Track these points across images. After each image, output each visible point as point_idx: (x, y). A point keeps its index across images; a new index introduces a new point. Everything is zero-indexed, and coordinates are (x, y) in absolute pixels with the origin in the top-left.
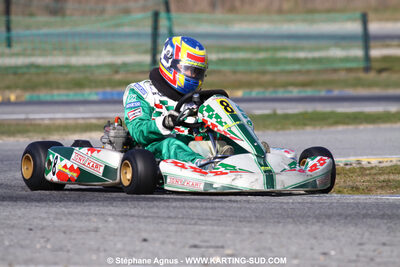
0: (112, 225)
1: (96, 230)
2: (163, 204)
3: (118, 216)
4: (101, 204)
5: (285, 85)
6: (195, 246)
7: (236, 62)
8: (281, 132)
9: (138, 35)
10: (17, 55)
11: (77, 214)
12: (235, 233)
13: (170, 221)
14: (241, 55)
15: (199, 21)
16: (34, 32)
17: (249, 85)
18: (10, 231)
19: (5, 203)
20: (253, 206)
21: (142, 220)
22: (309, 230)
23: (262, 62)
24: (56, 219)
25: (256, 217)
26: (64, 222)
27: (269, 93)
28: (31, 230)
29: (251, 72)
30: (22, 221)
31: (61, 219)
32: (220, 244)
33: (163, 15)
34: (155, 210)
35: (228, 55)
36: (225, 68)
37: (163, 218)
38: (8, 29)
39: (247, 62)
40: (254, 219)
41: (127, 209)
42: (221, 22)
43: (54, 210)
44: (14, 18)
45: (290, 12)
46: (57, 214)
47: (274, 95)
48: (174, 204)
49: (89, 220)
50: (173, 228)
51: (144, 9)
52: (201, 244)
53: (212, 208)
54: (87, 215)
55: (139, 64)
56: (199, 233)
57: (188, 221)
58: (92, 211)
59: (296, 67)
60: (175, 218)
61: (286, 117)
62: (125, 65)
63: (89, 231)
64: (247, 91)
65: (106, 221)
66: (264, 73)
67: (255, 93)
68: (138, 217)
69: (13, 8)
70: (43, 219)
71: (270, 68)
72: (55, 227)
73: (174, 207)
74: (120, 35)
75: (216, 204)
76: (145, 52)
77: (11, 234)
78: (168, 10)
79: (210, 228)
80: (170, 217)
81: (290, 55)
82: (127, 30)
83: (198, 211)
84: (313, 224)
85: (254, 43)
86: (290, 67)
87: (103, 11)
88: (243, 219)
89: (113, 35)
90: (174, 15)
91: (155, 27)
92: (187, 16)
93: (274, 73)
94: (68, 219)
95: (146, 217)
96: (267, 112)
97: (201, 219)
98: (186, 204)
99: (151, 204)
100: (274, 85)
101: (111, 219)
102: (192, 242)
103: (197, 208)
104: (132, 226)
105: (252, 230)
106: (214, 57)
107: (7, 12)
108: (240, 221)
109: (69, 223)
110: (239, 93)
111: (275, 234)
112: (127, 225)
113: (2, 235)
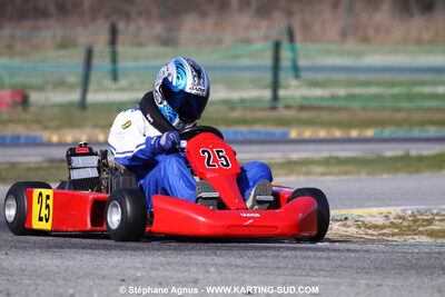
0: (214, 276)
1: (196, 281)
2: (272, 253)
3: (221, 266)
4: (203, 252)
5: (422, 124)
7: (367, 98)
8: (414, 176)
9: (259, 68)
10: (123, 90)
11: (175, 263)
12: (351, 285)
13: (278, 272)
14: (373, 90)
15: (328, 53)
16: (142, 64)
17: (381, 123)
18: (100, 282)
19: (97, 252)
20: (374, 256)
21: (247, 271)
22: (434, 282)
23: (395, 97)
24: (152, 269)
25: (376, 268)
26: (161, 273)
27: (402, 133)
28: (123, 280)
29: (385, 109)
30: (115, 271)
31: (157, 270)
33: (285, 46)
34: (263, 260)
35: (358, 90)
36: (354, 105)
37: (271, 268)
38: (114, 60)
39: (378, 97)
40: (372, 270)
41: (232, 259)
43: (150, 259)
44: (120, 49)
45: (431, 42)
46: (154, 264)
47: (409, 135)
48: (284, 254)
49: (189, 271)
50: (281, 279)
51: (266, 38)
53: (327, 258)
54: (186, 265)
55: (258, 100)
57: (299, 272)
58: (193, 261)
59: (434, 104)
60: (286, 268)
61: (420, 159)
62: (242, 100)
63: (187, 282)
64: (379, 130)
65: (208, 272)
66: (398, 110)
67: (387, 132)
68: (243, 267)
69: (120, 38)
70: (137, 269)
71: (405, 104)
72: (150, 277)
73: (285, 257)
75: (332, 254)
77: (101, 285)
78: (292, 39)
79: (322, 279)
80: (279, 268)
81: (428, 90)
83: (311, 261)
84: (439, 275)
85: (388, 77)
86: (427, 104)
88: (362, 270)
89: (229, 69)
90: (299, 45)
91: (277, 59)
92: (315, 47)
93: (410, 110)
94: (165, 270)
95: (252, 268)
96: (399, 153)
97: (314, 270)
98: (298, 253)
99: (259, 253)
100: (410, 123)
101: (213, 270)
103: (310, 257)
104: (235, 276)
105: (370, 282)
106: (342, 92)
107: (113, 42)
108: (357, 273)
109: (166, 273)
110: (370, 133)
111: (394, 286)
112: (230, 276)
113: (91, 287)
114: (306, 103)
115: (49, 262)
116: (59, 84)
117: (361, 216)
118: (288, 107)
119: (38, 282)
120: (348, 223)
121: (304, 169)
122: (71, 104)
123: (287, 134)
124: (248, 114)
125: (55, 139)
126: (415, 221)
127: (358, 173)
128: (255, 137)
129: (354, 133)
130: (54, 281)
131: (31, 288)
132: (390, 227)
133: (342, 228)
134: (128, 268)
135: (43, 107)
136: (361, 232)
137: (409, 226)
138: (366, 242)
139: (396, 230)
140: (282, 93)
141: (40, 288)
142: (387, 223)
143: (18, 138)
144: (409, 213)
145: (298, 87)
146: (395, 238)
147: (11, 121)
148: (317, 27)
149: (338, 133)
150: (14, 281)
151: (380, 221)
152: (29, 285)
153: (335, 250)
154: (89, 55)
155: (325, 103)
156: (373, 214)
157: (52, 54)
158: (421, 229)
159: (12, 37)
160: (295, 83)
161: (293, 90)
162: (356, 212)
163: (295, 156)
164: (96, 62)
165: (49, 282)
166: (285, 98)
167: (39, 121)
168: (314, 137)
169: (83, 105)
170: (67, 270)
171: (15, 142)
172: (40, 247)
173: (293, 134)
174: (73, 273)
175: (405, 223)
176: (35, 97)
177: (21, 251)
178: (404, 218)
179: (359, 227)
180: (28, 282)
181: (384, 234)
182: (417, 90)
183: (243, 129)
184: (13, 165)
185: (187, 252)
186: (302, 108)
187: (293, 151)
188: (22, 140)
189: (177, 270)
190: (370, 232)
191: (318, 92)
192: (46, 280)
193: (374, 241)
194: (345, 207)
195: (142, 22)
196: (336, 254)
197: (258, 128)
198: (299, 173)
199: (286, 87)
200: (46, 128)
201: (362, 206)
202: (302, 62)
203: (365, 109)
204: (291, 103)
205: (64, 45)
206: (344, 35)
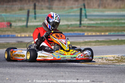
0: (67, 74)
1: (63, 76)
2: (83, 68)
3: (69, 72)
4: (64, 68)
5: (122, 31)
6: (93, 81)
7: (106, 24)
8: (120, 46)
9: (75, 16)
10: (38, 22)
11: (56, 71)
12: (106, 77)
13: (85, 73)
14: (108, 21)
15: (95, 11)
16: (43, 15)
17: (110, 31)
19: (34, 68)
20: (112, 69)
21: (77, 73)
23: (114, 23)
25: (113, 72)
26: (52, 74)
27: (116, 33)
28: (42, 76)
29: (111, 27)
30: (39, 73)
31: (51, 73)
32: (101, 81)
33: (83, 9)
34: (81, 70)
35: (103, 22)
36: (103, 26)
37: (83, 72)
38: (35, 14)
39: (109, 23)
40: (112, 73)
41: (72, 70)
42: (101, 11)
43: (49, 70)
44: (37, 10)
45: (123, 8)
47: (118, 34)
49: (60, 73)
50: (86, 75)
51: (77, 7)
52: (95, 81)
53: (98, 69)
54: (59, 71)
55: (76, 24)
56: (95, 77)
57: (91, 73)
58: (61, 70)
60: (87, 72)
61: (122, 41)
62: (71, 25)
63: (60, 76)
64: (110, 33)
65: (66, 73)
66: (115, 27)
67: (112, 33)
68: (75, 72)
69: (37, 7)
70: (46, 73)
71: (117, 25)
72: (50, 75)
73: (87, 69)
74: (70, 16)
75: (100, 68)
76: (78, 21)
77: (36, 77)
78: (85, 8)
79: (98, 75)
80: (85, 72)
81: (123, 21)
82: (72, 14)
86: (123, 25)
87: (64, 8)
88: (109, 73)
89: (68, 16)
90: (87, 9)
91: (81, 13)
92: (91, 9)
93: (118, 27)
94: (54, 73)
95: (78, 72)
96: (116, 39)
97: (95, 73)
98: (91, 68)
99: (79, 68)
100: (118, 31)
101: (67, 73)
102: (92, 80)
103: (94, 69)
104: (74, 75)
105: (111, 76)
106: (99, 22)
107: (35, 8)
108: (108, 73)
109: (54, 74)
110: (107, 33)
111: (118, 77)
112: (72, 75)
113: (33, 78)
114: (89, 25)
115: (21, 71)
116: (20, 20)
117: (107, 57)
118: (84, 26)
119: (18, 76)
120: (103, 59)
121: (89, 44)
122: (23, 26)
123: (84, 34)
124: (73, 29)
125: (19, 36)
126: (122, 59)
127: (104, 45)
128: (75, 35)
129: (103, 34)
130: (23, 76)
131: (17, 78)
132: (115, 60)
133: (102, 61)
134: (43, 72)
135: (16, 27)
136: (107, 62)
137: (120, 60)
138: (109, 65)
139: (117, 61)
140: (82, 22)
141: (19, 78)
142: (114, 59)
143: (9, 35)
144: (120, 56)
145: (87, 21)
146: (117, 63)
147: (7, 31)
148: (91, 4)
149: (98, 34)
150: (12, 76)
151: (112, 59)
152: (16, 77)
153: (101, 67)
154: (28, 12)
155: (94, 25)
156: (110, 56)
157: (18, 12)
158: (124, 61)
159: (6, 7)
160: (86, 19)
161: (85, 22)
162: (105, 56)
163: (86, 40)
164: (30, 14)
165: (21, 76)
166: (83, 24)
167: (15, 31)
168: (92, 35)
169: (27, 26)
170: (26, 73)
171: (8, 37)
172: (18, 67)
173: (86, 34)
174: (28, 74)
175: (119, 59)
176: (13, 24)
177: (13, 68)
178: (119, 58)
179: (106, 60)
180: (15, 76)
181: (114, 62)
182: (120, 21)
183: (72, 32)
184: (8, 43)
185: (59, 68)
186: (88, 27)
187: (85, 39)
188: (10, 36)
189: (57, 73)
190: (110, 62)
191: (92, 22)
192: (20, 76)
193: (111, 64)
194: (102, 55)
195: (43, 3)
196: (101, 68)
197: (76, 32)
198: (88, 45)
199: (83, 21)
200: (17, 33)
201: (107, 54)
202: (87, 14)
203: (106, 27)
204: (85, 25)
205: (21, 9)
206: (99, 6)
